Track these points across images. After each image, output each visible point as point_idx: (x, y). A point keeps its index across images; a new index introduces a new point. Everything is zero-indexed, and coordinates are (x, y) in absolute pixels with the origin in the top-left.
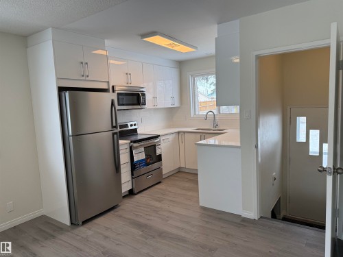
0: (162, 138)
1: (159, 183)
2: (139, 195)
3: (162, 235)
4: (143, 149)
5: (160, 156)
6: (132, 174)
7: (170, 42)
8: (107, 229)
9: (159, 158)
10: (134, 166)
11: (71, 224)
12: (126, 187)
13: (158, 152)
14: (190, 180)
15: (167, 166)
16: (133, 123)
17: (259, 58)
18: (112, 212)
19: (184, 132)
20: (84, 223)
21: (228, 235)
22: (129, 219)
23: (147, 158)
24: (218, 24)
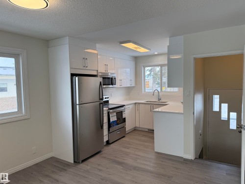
0: (126, 107)
1: (124, 137)
2: (113, 144)
3: (136, 168)
4: (115, 114)
5: (125, 118)
6: (109, 130)
7: (136, 46)
8: (99, 165)
9: (124, 120)
10: (110, 125)
11: (74, 162)
12: (106, 139)
13: (124, 116)
14: (144, 135)
15: (129, 126)
16: (107, 97)
17: (195, 59)
18: (98, 155)
19: (139, 103)
20: (83, 161)
21: (177, 169)
22: (111, 159)
23: (117, 120)
24: (170, 37)
